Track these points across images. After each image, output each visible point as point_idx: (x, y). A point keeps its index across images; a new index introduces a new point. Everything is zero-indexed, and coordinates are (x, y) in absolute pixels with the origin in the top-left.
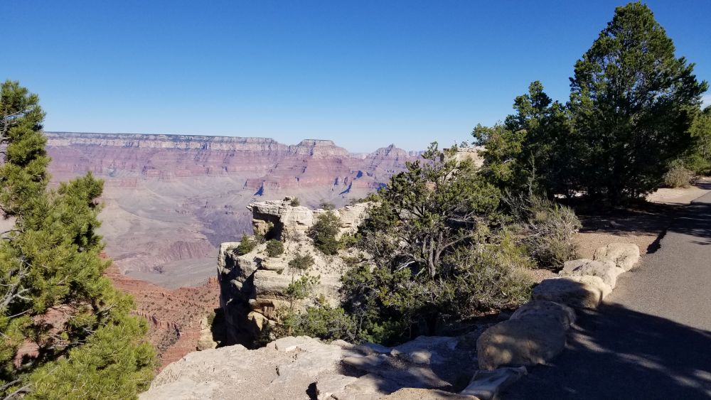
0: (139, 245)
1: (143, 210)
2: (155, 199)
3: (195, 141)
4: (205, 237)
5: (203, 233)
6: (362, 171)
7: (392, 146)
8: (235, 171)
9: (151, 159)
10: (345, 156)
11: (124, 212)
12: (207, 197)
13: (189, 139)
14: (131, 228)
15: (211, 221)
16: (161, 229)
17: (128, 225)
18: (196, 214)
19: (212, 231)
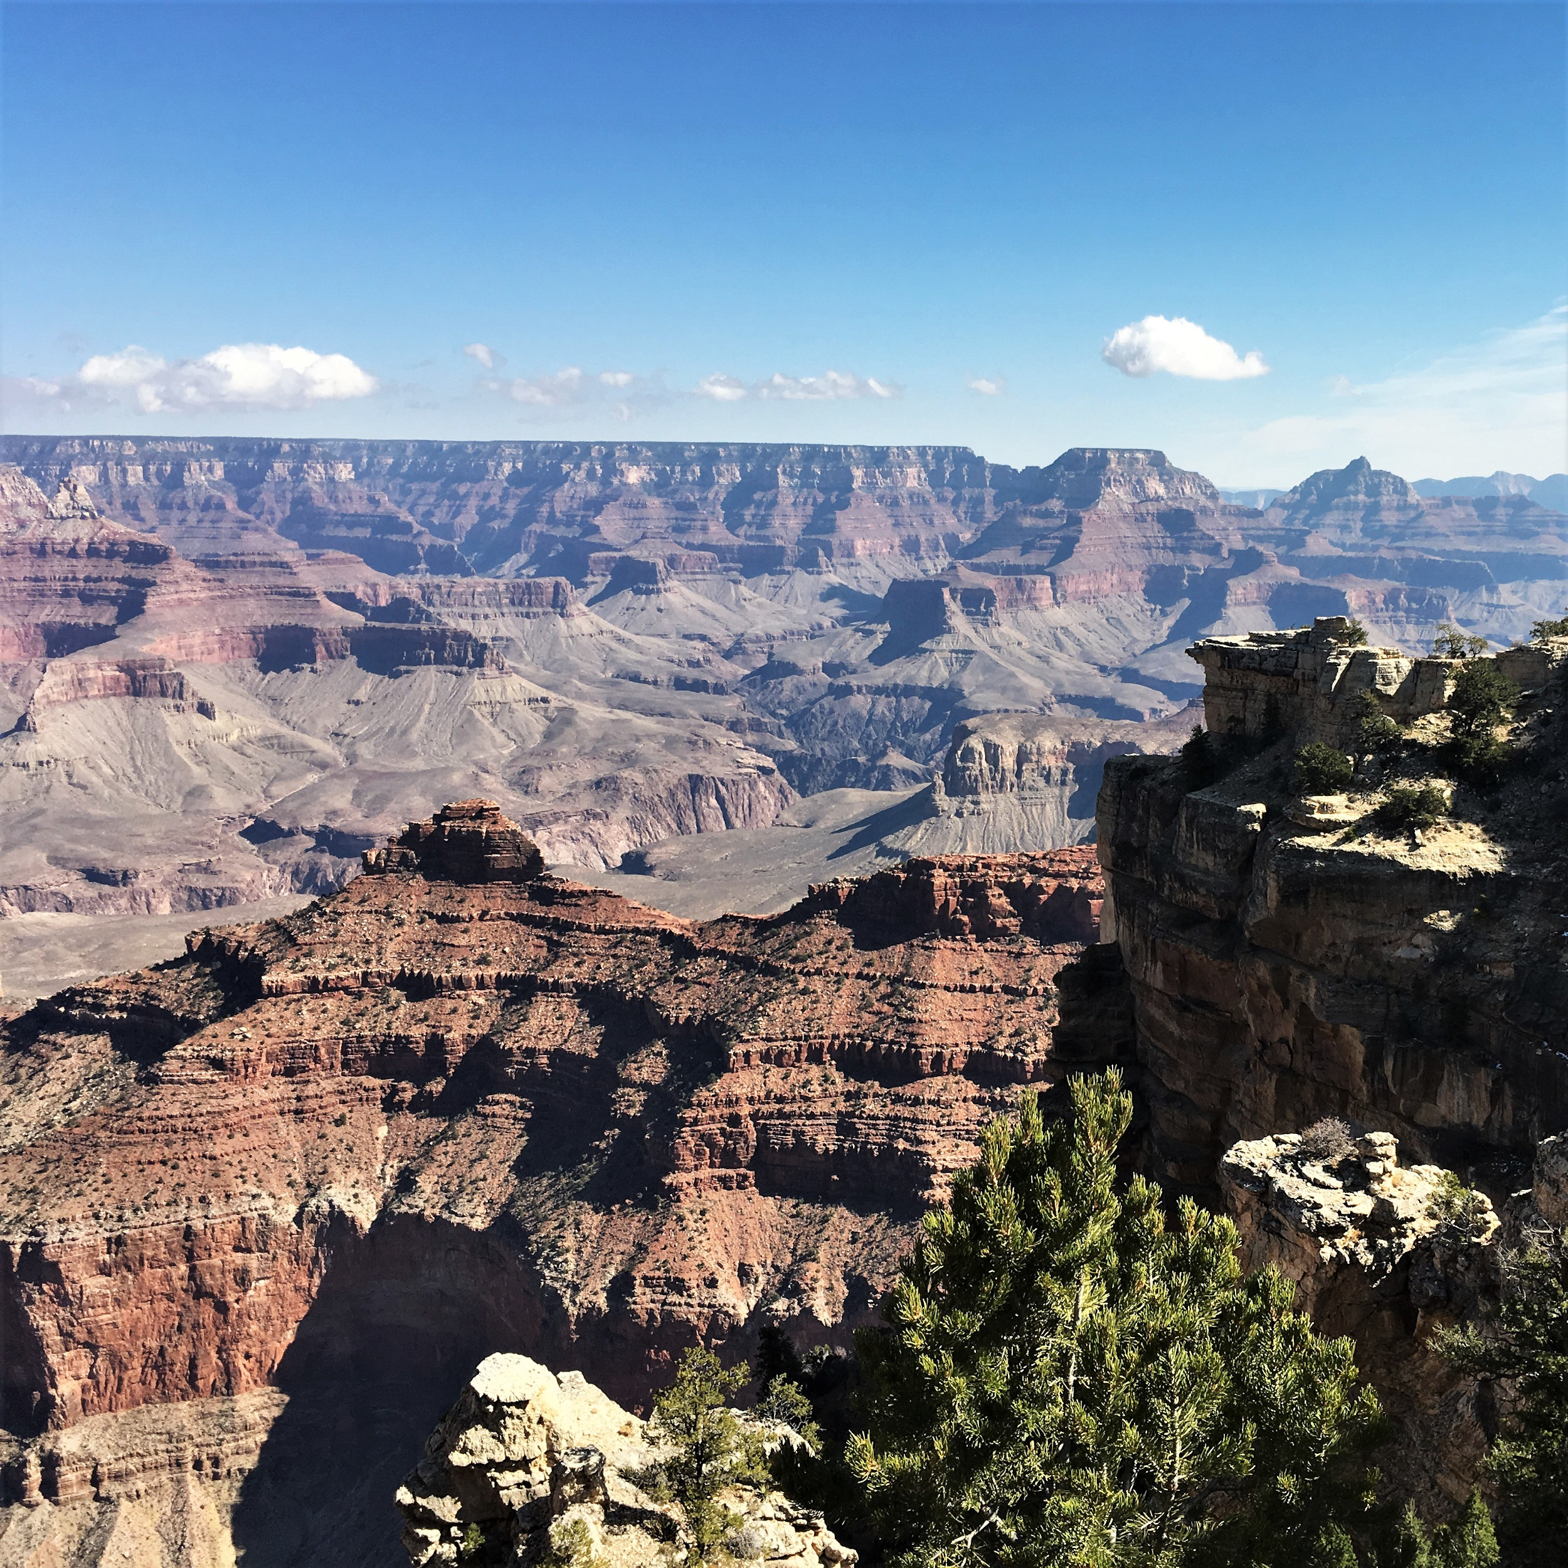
0: (574, 786)
1: (582, 678)
2: (614, 645)
3: (729, 459)
4: (768, 762)
5: (760, 749)
6: (1260, 548)
7: (1359, 465)
8: (850, 552)
9: (598, 520)
10: (1203, 501)
11: (525, 682)
12: (770, 637)
13: (710, 454)
14: (548, 736)
15: (784, 712)
16: (638, 740)
17: (538, 725)
18: (736, 691)
19: (790, 744)
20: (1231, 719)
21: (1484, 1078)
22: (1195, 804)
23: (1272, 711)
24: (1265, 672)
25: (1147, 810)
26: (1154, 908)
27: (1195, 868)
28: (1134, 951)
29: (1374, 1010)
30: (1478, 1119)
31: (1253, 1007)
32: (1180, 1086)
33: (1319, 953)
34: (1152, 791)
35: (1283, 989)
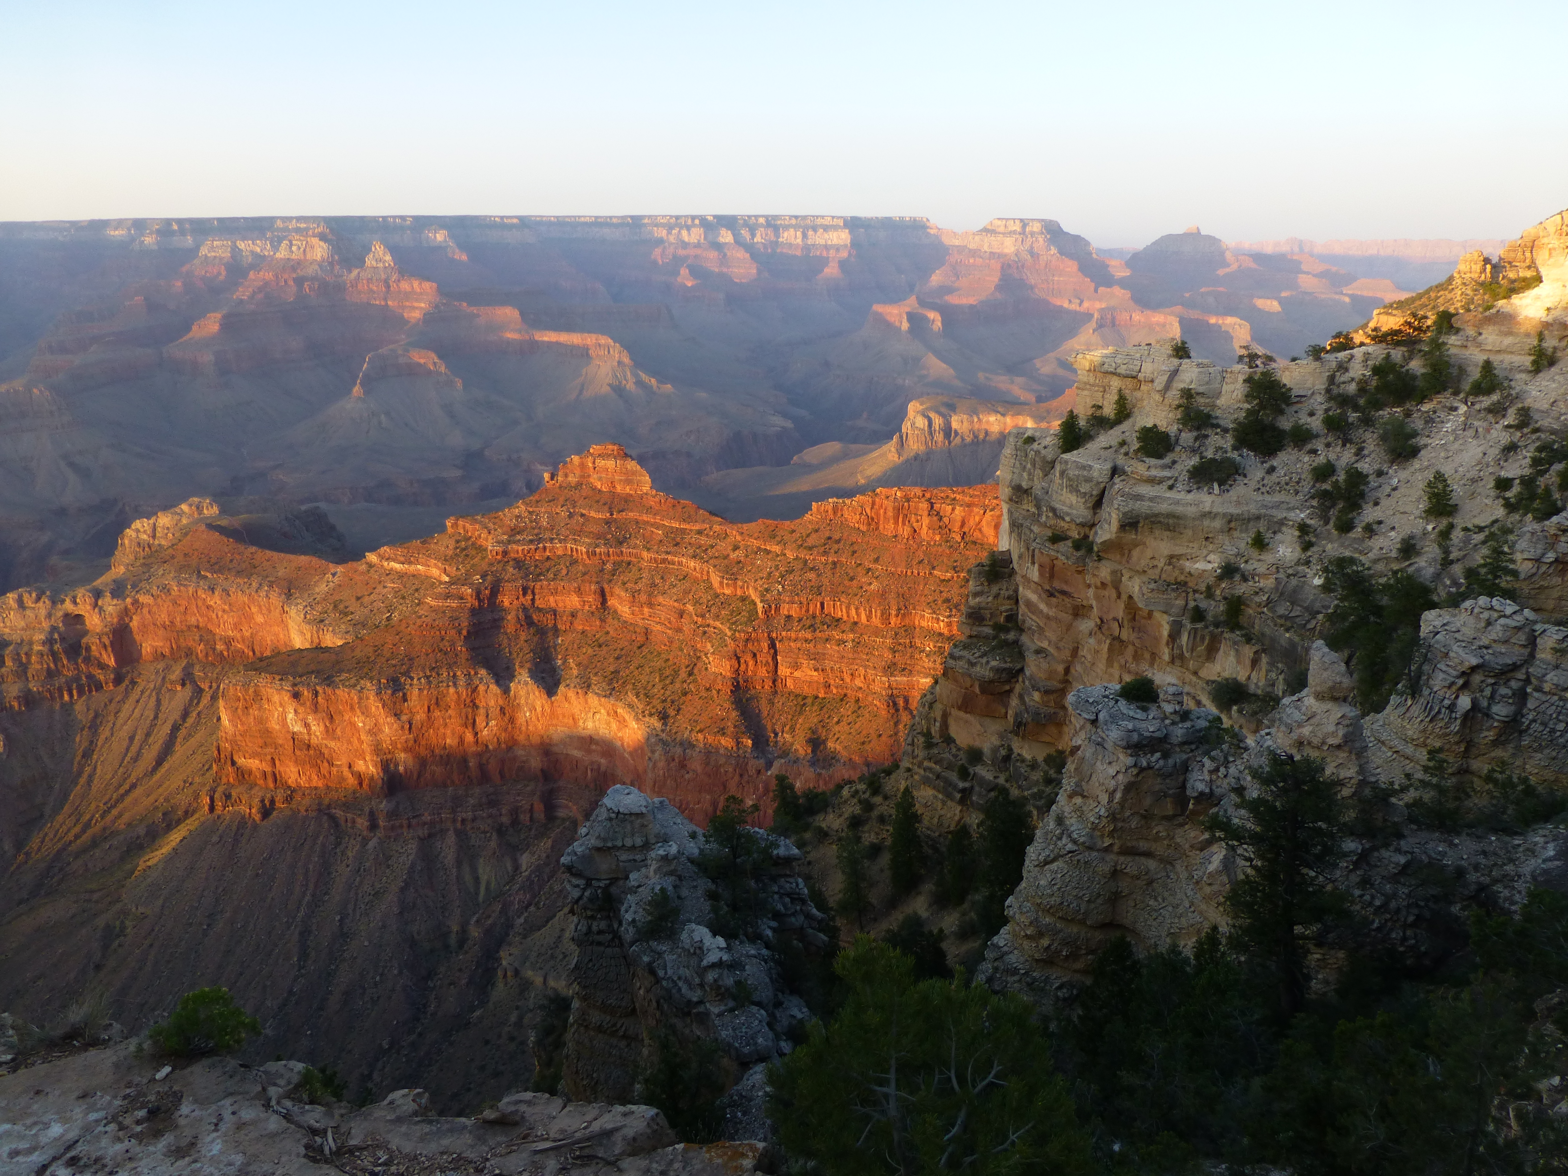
4: (789, 424)
7: (1195, 231)
20: (1094, 406)
21: (1248, 651)
22: (1066, 462)
23: (1122, 401)
24: (1119, 375)
25: (1034, 465)
26: (1036, 529)
27: (1064, 504)
28: (1020, 557)
29: (1177, 602)
30: (1242, 677)
31: (1097, 598)
32: (1045, 644)
33: (1143, 563)
34: (1038, 452)
35: (1117, 585)
